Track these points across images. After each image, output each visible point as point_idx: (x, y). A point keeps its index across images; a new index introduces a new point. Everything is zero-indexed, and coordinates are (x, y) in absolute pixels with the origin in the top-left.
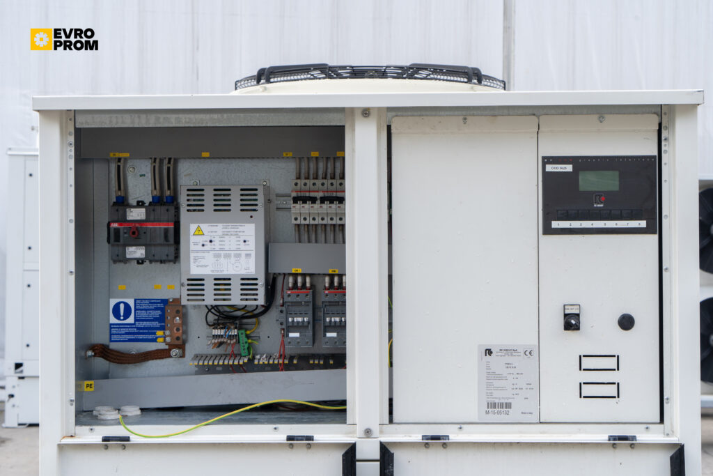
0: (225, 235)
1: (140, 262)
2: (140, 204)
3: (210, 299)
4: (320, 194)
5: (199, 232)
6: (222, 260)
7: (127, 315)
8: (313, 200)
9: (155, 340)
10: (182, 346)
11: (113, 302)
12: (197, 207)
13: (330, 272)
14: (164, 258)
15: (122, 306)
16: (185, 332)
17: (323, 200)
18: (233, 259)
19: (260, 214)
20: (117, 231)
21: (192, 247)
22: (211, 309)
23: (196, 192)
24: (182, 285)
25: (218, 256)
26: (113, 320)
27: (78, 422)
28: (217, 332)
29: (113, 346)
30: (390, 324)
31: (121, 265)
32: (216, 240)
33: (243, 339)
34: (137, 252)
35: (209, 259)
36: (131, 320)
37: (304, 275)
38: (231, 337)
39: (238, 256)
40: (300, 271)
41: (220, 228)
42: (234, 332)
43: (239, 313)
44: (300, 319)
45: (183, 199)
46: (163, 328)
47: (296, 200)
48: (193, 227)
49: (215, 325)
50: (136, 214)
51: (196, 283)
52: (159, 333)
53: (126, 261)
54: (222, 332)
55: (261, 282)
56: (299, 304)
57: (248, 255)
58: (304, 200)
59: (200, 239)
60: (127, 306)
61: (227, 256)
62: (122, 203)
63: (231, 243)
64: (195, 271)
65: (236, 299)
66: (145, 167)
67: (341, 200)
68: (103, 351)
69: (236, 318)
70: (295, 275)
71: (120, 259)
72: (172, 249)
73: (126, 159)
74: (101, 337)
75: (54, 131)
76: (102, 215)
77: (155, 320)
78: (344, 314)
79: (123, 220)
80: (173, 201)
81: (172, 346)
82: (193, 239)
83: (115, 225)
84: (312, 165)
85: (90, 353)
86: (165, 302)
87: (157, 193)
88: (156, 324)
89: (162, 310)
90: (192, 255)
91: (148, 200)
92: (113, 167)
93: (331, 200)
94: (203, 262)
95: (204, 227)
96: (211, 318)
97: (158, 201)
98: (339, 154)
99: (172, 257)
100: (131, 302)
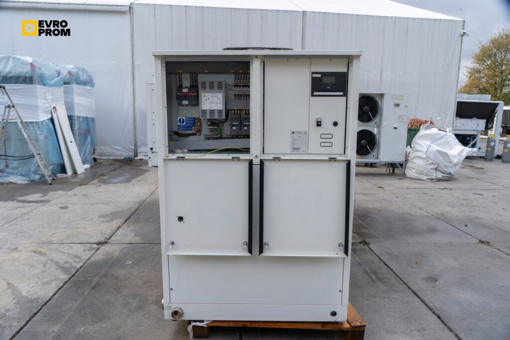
0: (213, 96)
1: (187, 105)
2: (186, 87)
3: (208, 117)
4: (242, 85)
5: (205, 96)
6: (212, 105)
7: (183, 122)
8: (240, 86)
9: (192, 130)
10: (200, 132)
11: (179, 118)
12: (204, 88)
13: (245, 109)
14: (194, 104)
15: (182, 120)
16: (201, 128)
17: (243, 86)
18: (215, 104)
19: (223, 90)
20: (179, 95)
21: (203, 101)
22: (209, 120)
23: (204, 84)
24: (200, 112)
25: (210, 103)
26: (179, 124)
27: (169, 153)
28: (210, 127)
29: (180, 132)
30: (264, 126)
31: (181, 107)
32: (210, 98)
33: (219, 129)
34: (186, 102)
35: (208, 104)
36: (184, 124)
37: (237, 110)
38: (215, 129)
39: (217, 103)
40: (236, 108)
41: (211, 95)
42: (216, 127)
43: (217, 122)
44: (236, 123)
45: (200, 86)
46: (194, 126)
47: (235, 86)
48: (203, 94)
49: (210, 125)
50: (185, 90)
51: (204, 111)
52: (193, 127)
53: (183, 105)
54: (212, 127)
55: (224, 112)
56: (235, 118)
57: (220, 103)
58: (237, 86)
59: (205, 98)
60: (183, 120)
61: (214, 103)
62: (181, 87)
63: (215, 99)
64: (204, 108)
65: (216, 117)
66: (188, 76)
67: (249, 86)
68: (176, 133)
69: (216, 123)
70: (235, 110)
71: (181, 105)
72: (197, 101)
73: (182, 73)
74: (175, 129)
75: (159, 63)
76: (174, 91)
77: (192, 124)
78: (249, 122)
79: (181, 92)
80: (197, 86)
81: (197, 132)
82: (203, 98)
83: (179, 94)
84: (240, 76)
85: (172, 133)
86: (195, 118)
87: (191, 84)
88: (192, 125)
89: (194, 121)
90: (203, 103)
91: (189, 86)
92: (178, 76)
93: (246, 86)
94: (206, 105)
95: (207, 94)
96: (209, 123)
97: (192, 86)
98: (248, 72)
99: (197, 104)
100: (184, 118)
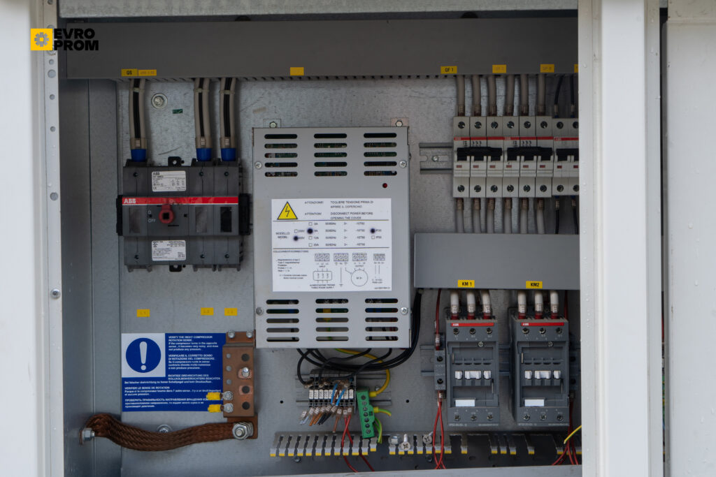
0: (336, 218)
1: (175, 267)
2: (175, 163)
3: (308, 337)
4: (506, 144)
5: (289, 215)
6: (331, 265)
7: (152, 362)
8: (495, 154)
9: (204, 407)
10: (252, 420)
11: (127, 339)
12: (283, 167)
13: (528, 286)
14: (221, 260)
15: (143, 347)
16: (257, 393)
17: (513, 154)
18: (351, 265)
19: (400, 182)
20: (135, 211)
21: (276, 242)
22: (305, 354)
23: (282, 141)
24: (258, 312)
25: (322, 258)
26: (127, 372)
28: (315, 394)
29: (129, 418)
31: (143, 272)
32: (321, 229)
33: (364, 406)
34: (170, 250)
35: (307, 263)
36: (159, 371)
37: (478, 293)
38: (343, 404)
39: (360, 257)
40: (472, 285)
41: (326, 207)
42: (349, 395)
44: (476, 374)
45: (255, 154)
46: (218, 386)
47: (463, 154)
48: (277, 205)
49: (314, 383)
50: (169, 182)
51: (284, 308)
52: (213, 395)
53: (149, 265)
54: (328, 394)
55: (404, 306)
56: (473, 346)
57: (379, 257)
58: (479, 153)
59: (290, 228)
60: (152, 346)
61: (341, 258)
62: (141, 161)
63: (348, 234)
64: (282, 285)
65: (356, 337)
66: (181, 96)
68: (109, 426)
69: (356, 368)
70: (461, 293)
71: (142, 262)
72: (235, 244)
73: (148, 80)
74: (105, 400)
76: (106, 185)
77: (203, 370)
79: (146, 192)
80: (233, 156)
81: (233, 420)
82: (277, 227)
83: (130, 202)
86: (220, 338)
87: (205, 142)
88: (205, 379)
89: (218, 354)
90: (276, 257)
91: (188, 156)
92: (125, 97)
94: (295, 269)
95: (299, 205)
96: (307, 367)
97: (205, 158)
99: (234, 259)
100: (159, 338)
